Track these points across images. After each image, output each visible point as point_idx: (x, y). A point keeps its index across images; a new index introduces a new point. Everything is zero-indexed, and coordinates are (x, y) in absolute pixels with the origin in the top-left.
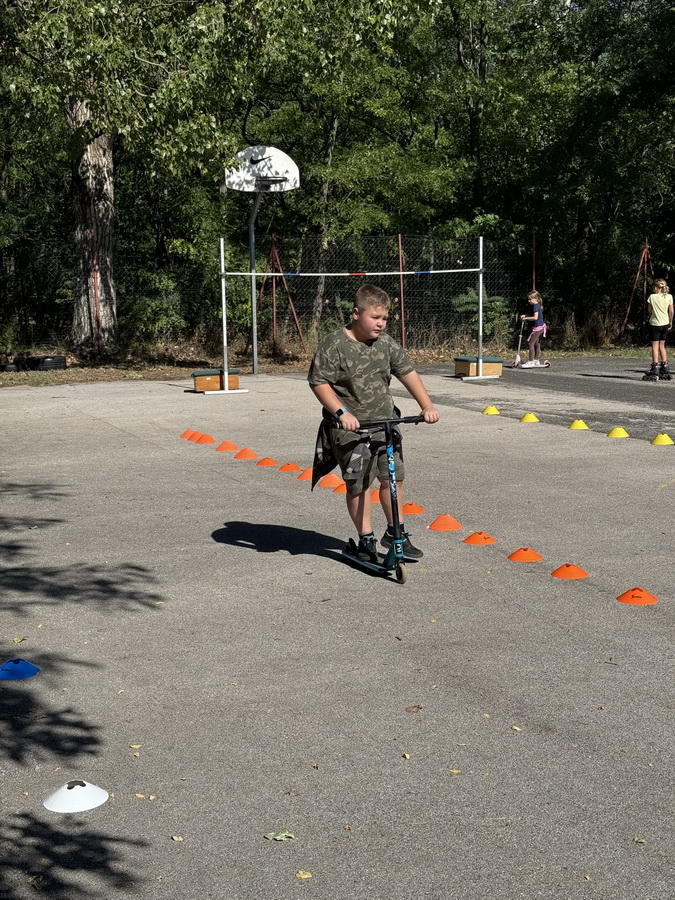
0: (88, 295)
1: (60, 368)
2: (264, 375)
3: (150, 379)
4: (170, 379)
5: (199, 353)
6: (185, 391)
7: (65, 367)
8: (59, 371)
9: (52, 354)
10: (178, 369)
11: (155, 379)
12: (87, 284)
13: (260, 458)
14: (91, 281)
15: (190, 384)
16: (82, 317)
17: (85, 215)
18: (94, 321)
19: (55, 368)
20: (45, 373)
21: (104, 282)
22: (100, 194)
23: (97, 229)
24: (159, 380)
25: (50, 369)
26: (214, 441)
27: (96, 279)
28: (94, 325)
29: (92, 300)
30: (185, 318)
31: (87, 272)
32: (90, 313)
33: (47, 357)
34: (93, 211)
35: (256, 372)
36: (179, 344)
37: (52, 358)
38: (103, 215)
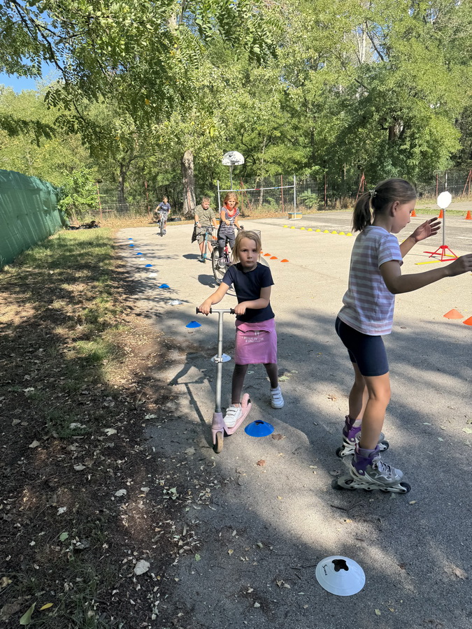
7: (181, 221)
16: (186, 206)
21: (192, 194)
22: (190, 168)
23: (189, 179)
25: (177, 221)
27: (189, 194)
28: (189, 208)
29: (188, 200)
31: (187, 191)
32: (188, 204)
34: (187, 173)
37: (178, 218)
38: (191, 174)
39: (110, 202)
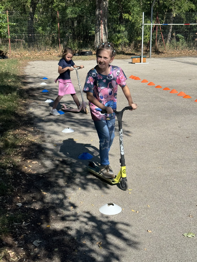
0: (99, 32)
1: (91, 55)
2: (153, 58)
3: (118, 59)
4: (124, 59)
5: (132, 51)
6: (129, 63)
7: (92, 55)
8: (91, 56)
9: (88, 51)
10: (126, 56)
11: (119, 59)
12: (99, 28)
13: (156, 85)
14: (100, 27)
15: (130, 60)
16: (97, 39)
17: (100, 6)
18: (101, 40)
19: (89, 55)
20: (86, 56)
21: (105, 28)
23: (103, 11)
24: (120, 59)
25: (88, 55)
26: (140, 79)
27: (102, 27)
28: (101, 42)
29: (100, 34)
30: (128, 40)
31: (100, 25)
32: (100, 38)
33: (87, 52)
34: (102, 5)
35: (150, 57)
36: (126, 48)
37: (89, 52)
38: (105, 6)
39: (19, 31)
